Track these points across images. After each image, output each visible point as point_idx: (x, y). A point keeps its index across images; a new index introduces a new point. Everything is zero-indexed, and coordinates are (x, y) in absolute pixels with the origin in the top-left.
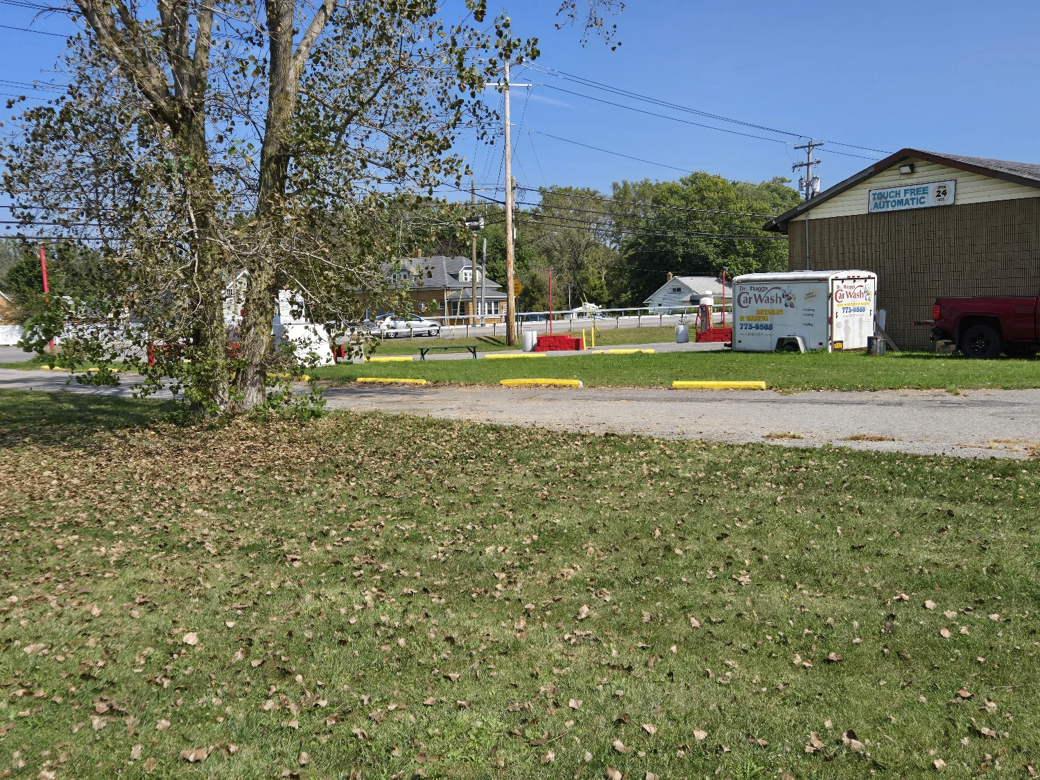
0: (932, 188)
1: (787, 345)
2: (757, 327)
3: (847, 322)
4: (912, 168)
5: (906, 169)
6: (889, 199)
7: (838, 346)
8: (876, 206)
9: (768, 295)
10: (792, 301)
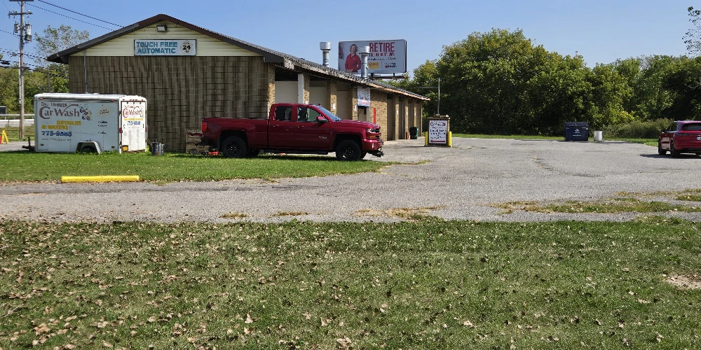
0: (180, 43)
1: (87, 148)
2: (58, 134)
3: (130, 132)
4: (166, 28)
5: (162, 28)
6: (149, 47)
7: (125, 149)
8: (140, 51)
9: (68, 110)
10: (88, 115)
